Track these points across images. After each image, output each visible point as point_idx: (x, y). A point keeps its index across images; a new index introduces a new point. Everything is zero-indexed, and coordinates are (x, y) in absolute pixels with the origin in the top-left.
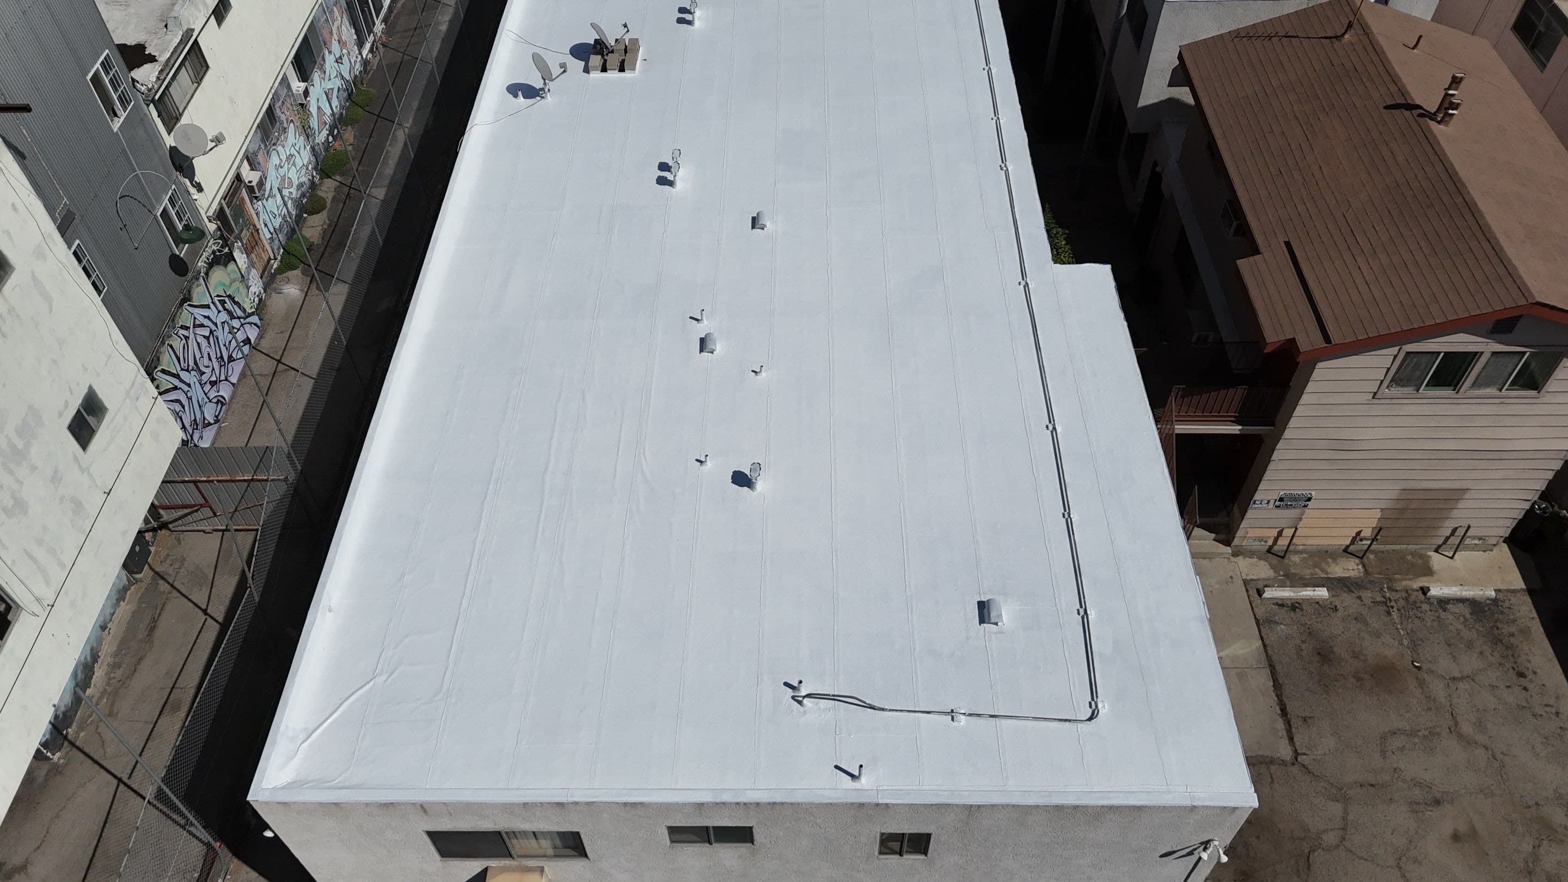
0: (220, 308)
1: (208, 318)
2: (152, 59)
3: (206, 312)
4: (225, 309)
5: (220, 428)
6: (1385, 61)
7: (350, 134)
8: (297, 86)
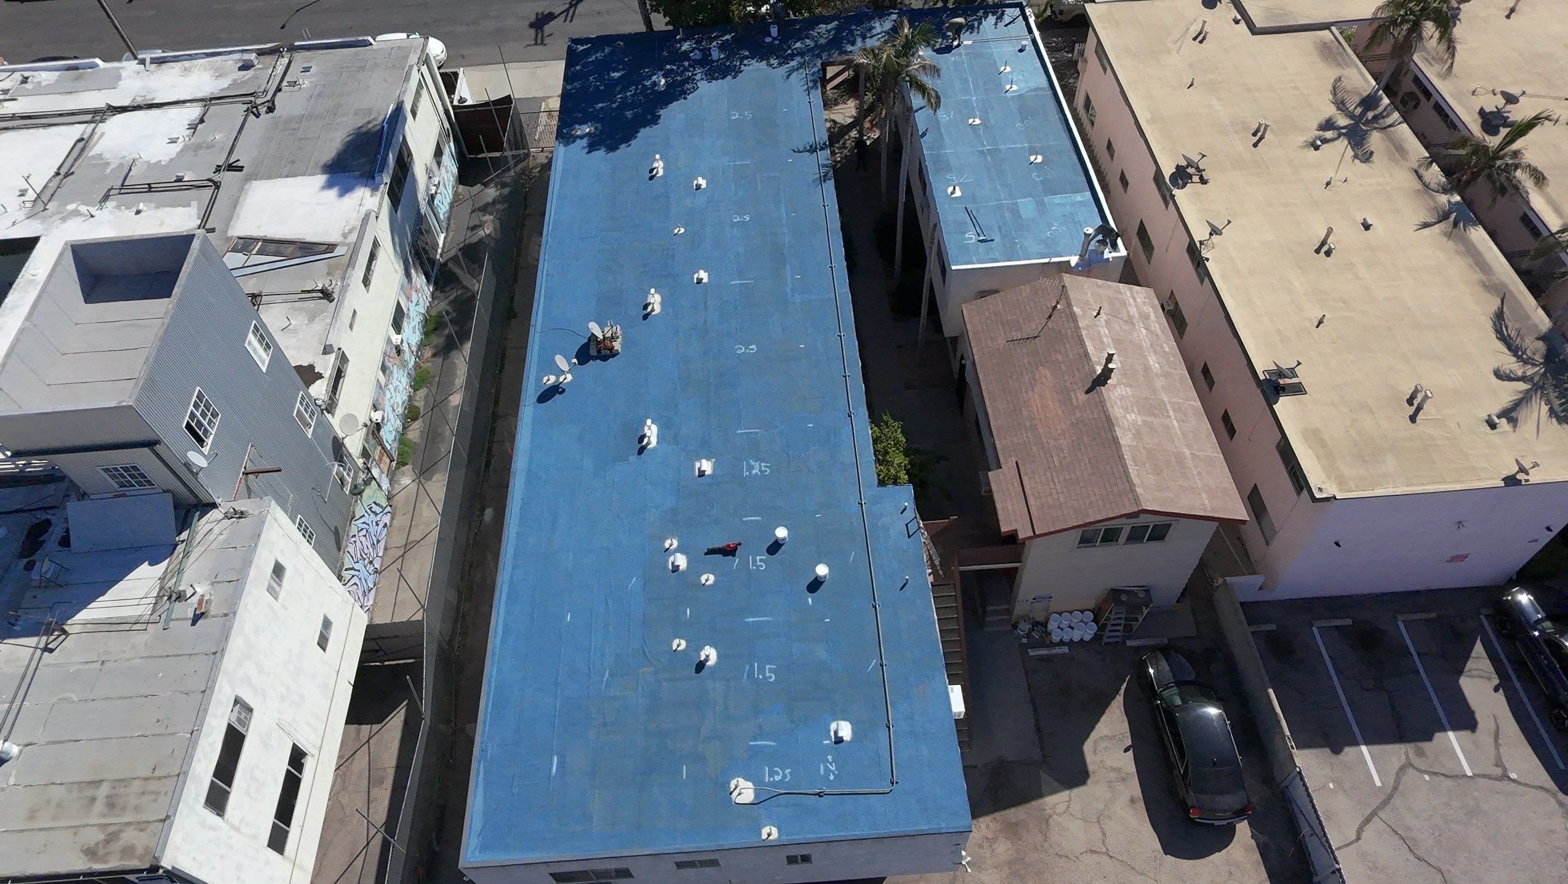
0: (370, 512)
1: (364, 523)
2: (320, 376)
3: (362, 520)
4: (372, 512)
5: (377, 589)
6: (1077, 328)
7: (428, 353)
8: (396, 339)
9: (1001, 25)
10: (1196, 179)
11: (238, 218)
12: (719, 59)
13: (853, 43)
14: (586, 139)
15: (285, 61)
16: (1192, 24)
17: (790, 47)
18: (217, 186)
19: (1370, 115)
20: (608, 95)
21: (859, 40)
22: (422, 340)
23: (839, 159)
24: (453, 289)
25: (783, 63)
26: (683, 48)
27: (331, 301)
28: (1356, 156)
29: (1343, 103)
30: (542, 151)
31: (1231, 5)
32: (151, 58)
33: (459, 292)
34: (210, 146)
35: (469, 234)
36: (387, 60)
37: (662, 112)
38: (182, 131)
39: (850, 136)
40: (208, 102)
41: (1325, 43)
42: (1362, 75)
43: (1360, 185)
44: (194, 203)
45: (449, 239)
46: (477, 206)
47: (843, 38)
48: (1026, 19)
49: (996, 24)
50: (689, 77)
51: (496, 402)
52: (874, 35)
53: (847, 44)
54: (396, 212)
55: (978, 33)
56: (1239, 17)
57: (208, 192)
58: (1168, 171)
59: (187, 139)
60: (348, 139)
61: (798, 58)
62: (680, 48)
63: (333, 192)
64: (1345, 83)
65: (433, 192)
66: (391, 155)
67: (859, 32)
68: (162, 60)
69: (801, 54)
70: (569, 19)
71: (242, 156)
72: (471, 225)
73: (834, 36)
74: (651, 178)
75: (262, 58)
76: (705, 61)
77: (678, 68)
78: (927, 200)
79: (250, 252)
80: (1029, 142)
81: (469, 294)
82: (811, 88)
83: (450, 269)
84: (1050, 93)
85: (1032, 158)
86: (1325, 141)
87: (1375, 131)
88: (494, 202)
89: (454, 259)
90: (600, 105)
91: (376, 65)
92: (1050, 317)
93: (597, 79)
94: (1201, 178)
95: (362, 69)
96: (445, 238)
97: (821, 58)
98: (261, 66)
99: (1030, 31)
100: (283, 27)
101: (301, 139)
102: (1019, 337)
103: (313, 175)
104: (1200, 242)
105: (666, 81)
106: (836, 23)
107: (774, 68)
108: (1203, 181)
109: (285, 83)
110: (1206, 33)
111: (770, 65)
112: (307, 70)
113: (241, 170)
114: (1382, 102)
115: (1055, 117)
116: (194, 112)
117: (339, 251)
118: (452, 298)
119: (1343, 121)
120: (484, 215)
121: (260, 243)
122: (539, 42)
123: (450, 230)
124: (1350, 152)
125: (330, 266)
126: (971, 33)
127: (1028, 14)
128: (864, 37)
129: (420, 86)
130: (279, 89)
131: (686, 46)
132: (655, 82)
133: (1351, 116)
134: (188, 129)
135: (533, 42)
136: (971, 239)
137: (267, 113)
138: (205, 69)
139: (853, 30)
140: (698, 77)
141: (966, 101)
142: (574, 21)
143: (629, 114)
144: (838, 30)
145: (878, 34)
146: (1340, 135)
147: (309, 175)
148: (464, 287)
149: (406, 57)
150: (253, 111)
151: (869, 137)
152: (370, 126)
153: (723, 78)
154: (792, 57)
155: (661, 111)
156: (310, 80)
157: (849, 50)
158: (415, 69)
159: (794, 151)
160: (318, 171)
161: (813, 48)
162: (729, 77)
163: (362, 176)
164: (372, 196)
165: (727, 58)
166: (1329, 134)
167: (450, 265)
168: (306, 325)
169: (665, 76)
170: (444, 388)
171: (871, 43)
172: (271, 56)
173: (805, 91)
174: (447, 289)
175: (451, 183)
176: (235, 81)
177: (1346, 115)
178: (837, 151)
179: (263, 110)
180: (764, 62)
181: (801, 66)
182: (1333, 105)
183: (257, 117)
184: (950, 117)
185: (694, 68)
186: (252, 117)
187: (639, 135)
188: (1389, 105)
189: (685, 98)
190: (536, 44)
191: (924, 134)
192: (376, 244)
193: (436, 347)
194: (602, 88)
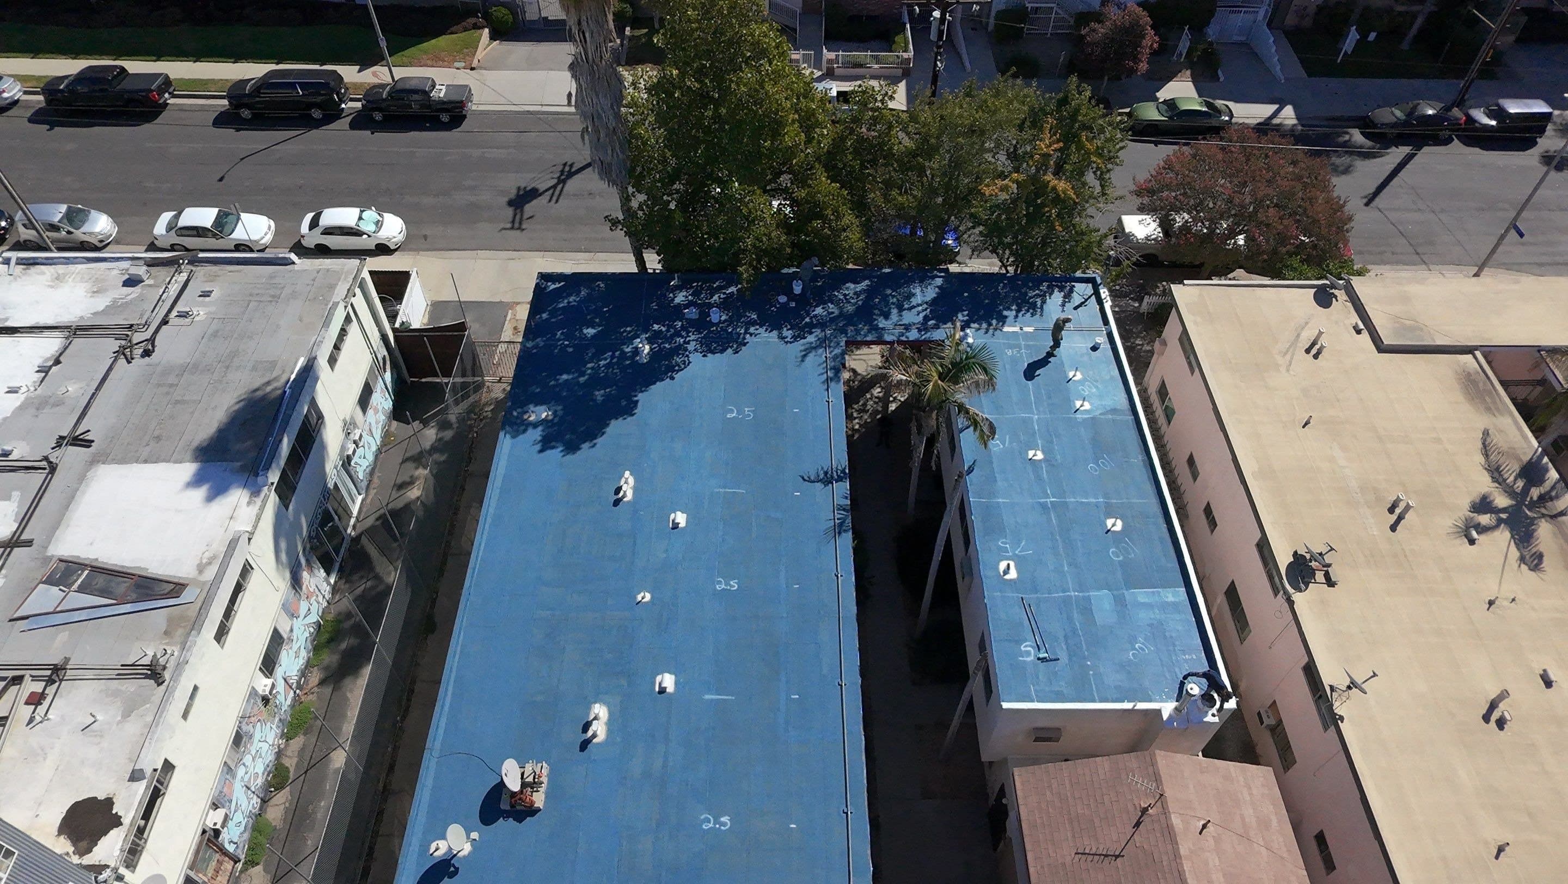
2: (118, 822)
6: (1177, 856)
7: (315, 677)
8: (263, 684)
9: (1069, 306)
10: (1320, 576)
11: (68, 526)
12: (720, 322)
13: (887, 316)
14: (540, 428)
15: (184, 276)
16: (1303, 328)
17: (808, 315)
18: (53, 468)
19: (1535, 493)
20: (575, 362)
21: (894, 311)
22: (309, 658)
23: (857, 427)
24: (362, 577)
25: (799, 336)
26: (677, 300)
27: (159, 684)
28: (1522, 559)
29: (1498, 470)
30: (499, 381)
31: (1349, 305)
32: (18, 259)
33: (369, 584)
34: (59, 403)
35: (395, 494)
36: (309, 288)
37: (641, 397)
38: (27, 378)
39: (872, 395)
40: (75, 331)
41: (1469, 373)
42: (1520, 429)
43: (1533, 609)
44: (16, 495)
45: (368, 501)
46: (408, 455)
47: (875, 306)
48: (1100, 302)
49: (1063, 305)
50: (680, 346)
51: (391, 768)
52: (914, 307)
53: (880, 315)
54: (287, 508)
55: (1041, 315)
56: (1361, 326)
57: (38, 477)
58: (1283, 560)
59: (32, 389)
60: (237, 407)
61: (818, 332)
62: (673, 300)
63: (200, 493)
64: (1497, 439)
65: (350, 452)
66: (285, 440)
67: (895, 300)
68: (31, 261)
69: (822, 325)
70: (554, 198)
71: (94, 426)
72: (399, 481)
73: (865, 302)
74: (617, 503)
75: (153, 270)
76: (701, 324)
77: (668, 331)
78: (970, 559)
79: (69, 586)
80: (1106, 496)
81: (381, 588)
82: (831, 379)
83: (362, 547)
84: (1131, 418)
85: (1109, 522)
86: (1482, 529)
87: (1543, 520)
88: (434, 449)
89: (370, 532)
90: (565, 377)
91: (294, 295)
92: (1138, 824)
93: (567, 337)
94: (1327, 575)
95: (275, 298)
96: (363, 500)
97: (846, 334)
98: (151, 282)
99: (1106, 322)
100: (221, 180)
101: (177, 402)
102: (1093, 851)
103: (181, 463)
104: (1332, 688)
105: (651, 349)
106: (867, 282)
107: (787, 343)
108: (1330, 583)
109: (174, 313)
110: (1322, 347)
111: (782, 338)
112: (206, 294)
113: (89, 447)
114: (1547, 476)
115: (1137, 459)
116: (50, 345)
117: (187, 596)
118: (359, 591)
119: (1502, 501)
120: (417, 468)
121: (86, 572)
122: (517, 225)
123: (372, 486)
124: (1514, 553)
125: (170, 621)
126: (1033, 315)
127: (1103, 296)
128: (901, 309)
129: (348, 320)
130: (165, 322)
131: (680, 298)
132: (637, 348)
133: (1510, 492)
134: (38, 372)
135: (509, 225)
136: (1028, 653)
137: (143, 356)
138: (82, 280)
139: (887, 296)
140: (691, 347)
141: (1024, 421)
142: (560, 201)
143: (599, 395)
144: (870, 293)
145: (918, 305)
146: (1500, 521)
147: (176, 462)
148: (377, 578)
149: (332, 287)
150: (124, 353)
151: (895, 398)
152: (269, 389)
153: (722, 351)
154: (810, 328)
155: (640, 395)
156: (207, 310)
157: (881, 326)
158: (342, 305)
159: (803, 478)
160: (189, 455)
161: (838, 317)
162: (730, 351)
163: (243, 469)
164: (249, 503)
165: (730, 321)
166: (1485, 519)
167: (364, 540)
168: (119, 722)
169: (650, 341)
170: (327, 739)
171: (910, 317)
172: (167, 268)
173: (823, 382)
174: (355, 577)
175: (380, 426)
176: (115, 301)
177: (1505, 491)
178: (855, 415)
179: (138, 351)
180: (775, 333)
181: (823, 343)
182: (1486, 473)
183: (129, 362)
184: (1004, 445)
185: (688, 332)
186: (122, 361)
187: (608, 430)
188: (1557, 482)
189: (672, 378)
190: (512, 228)
191: (970, 470)
192: (246, 570)
193: (326, 668)
194: (570, 350)
